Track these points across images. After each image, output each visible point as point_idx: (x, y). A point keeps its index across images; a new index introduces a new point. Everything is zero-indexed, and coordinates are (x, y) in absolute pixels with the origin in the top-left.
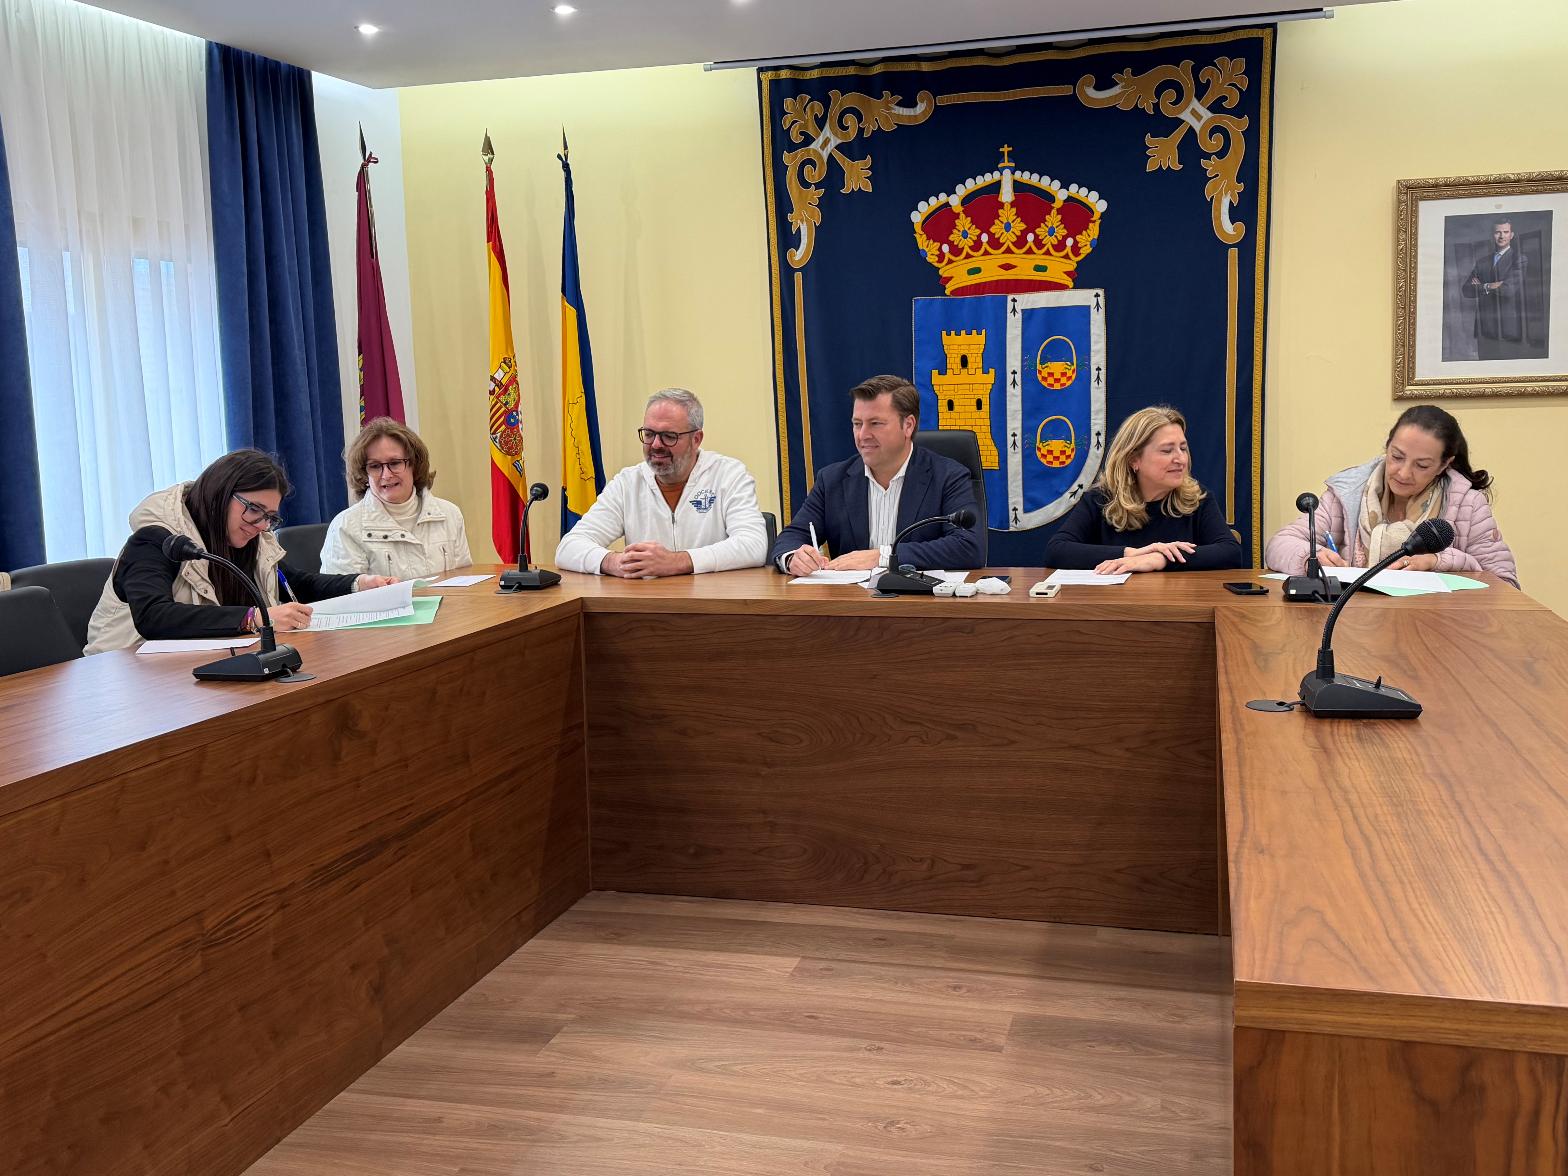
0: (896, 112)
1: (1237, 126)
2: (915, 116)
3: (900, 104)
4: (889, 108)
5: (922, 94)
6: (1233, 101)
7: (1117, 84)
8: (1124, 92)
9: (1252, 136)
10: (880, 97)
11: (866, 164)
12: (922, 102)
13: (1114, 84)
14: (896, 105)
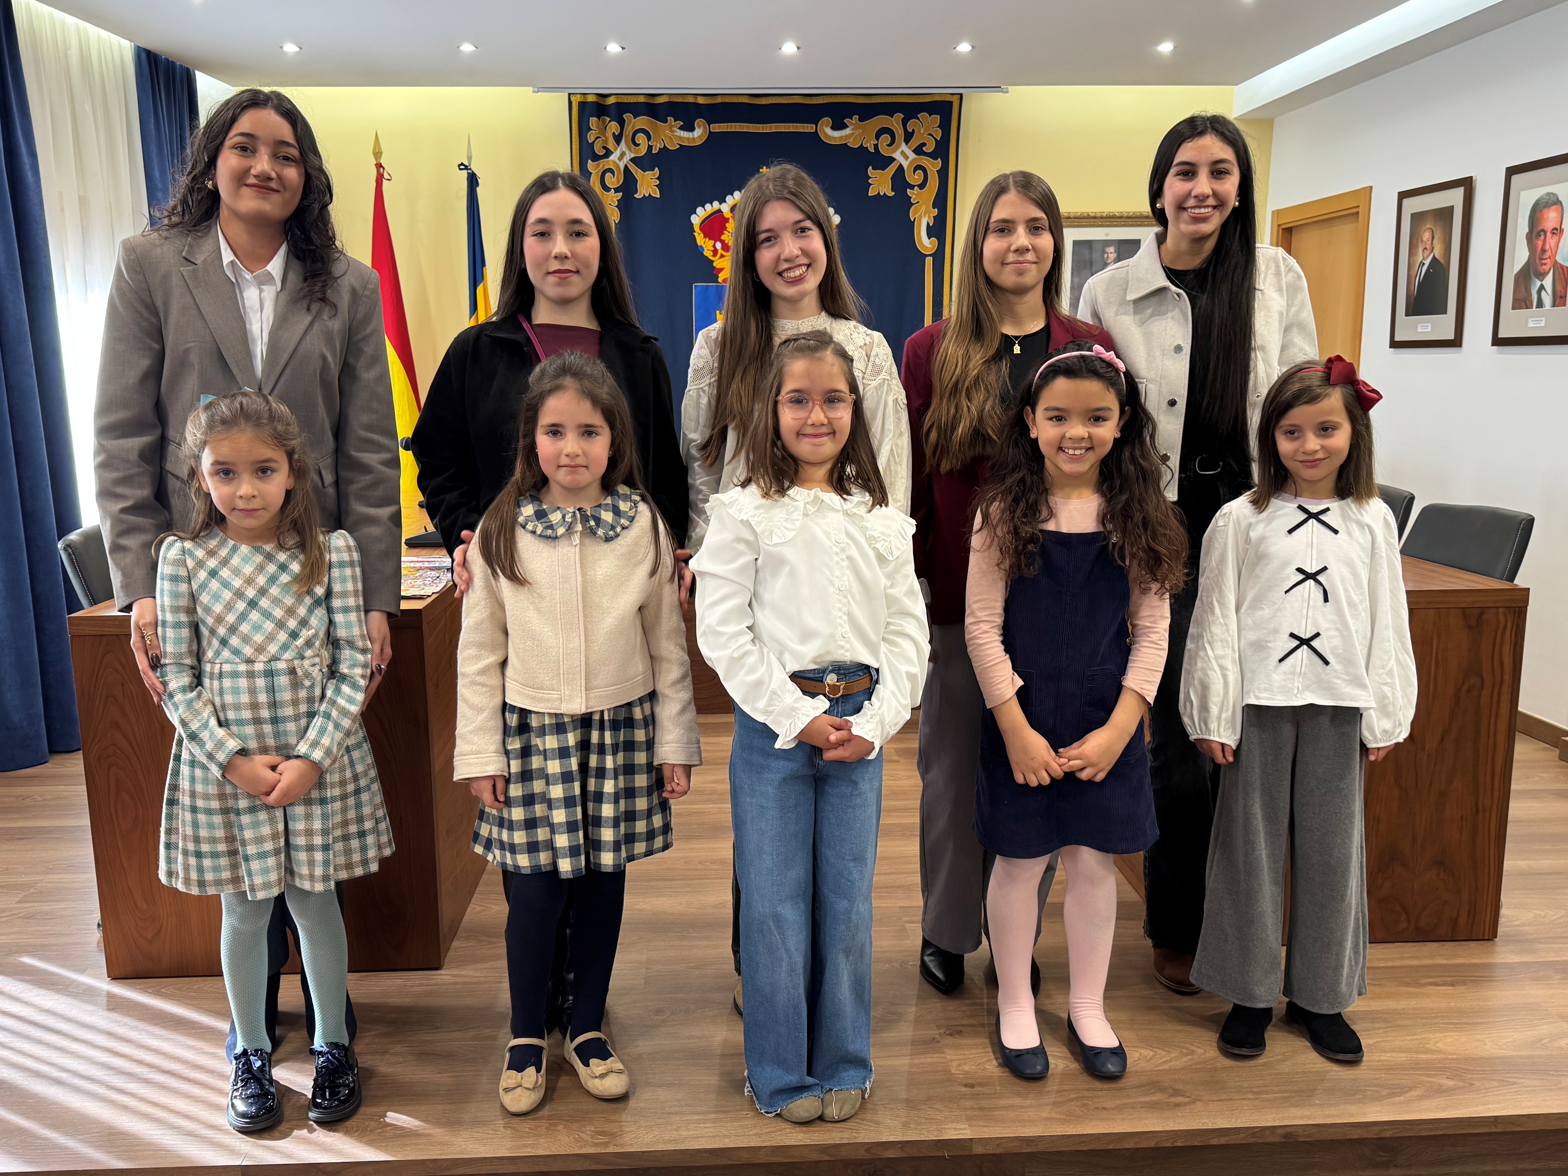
0: (678, 134)
1: (933, 166)
2: (694, 139)
3: (681, 128)
4: (672, 131)
5: (698, 122)
6: (930, 148)
7: (847, 127)
8: (853, 134)
9: (943, 174)
10: (665, 121)
11: (654, 175)
12: (699, 127)
13: (845, 126)
14: (679, 128)
